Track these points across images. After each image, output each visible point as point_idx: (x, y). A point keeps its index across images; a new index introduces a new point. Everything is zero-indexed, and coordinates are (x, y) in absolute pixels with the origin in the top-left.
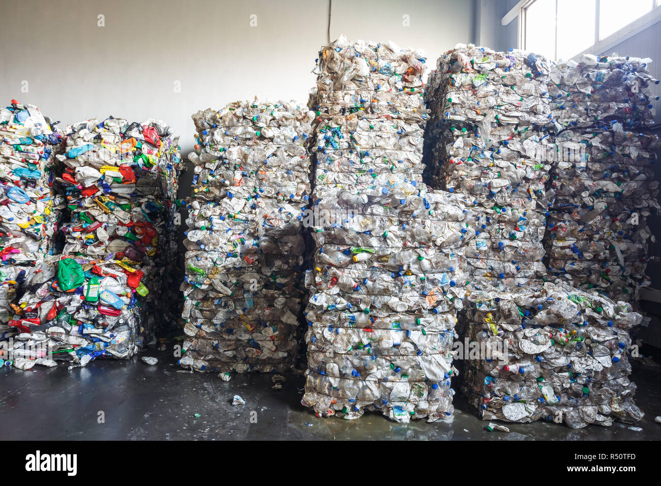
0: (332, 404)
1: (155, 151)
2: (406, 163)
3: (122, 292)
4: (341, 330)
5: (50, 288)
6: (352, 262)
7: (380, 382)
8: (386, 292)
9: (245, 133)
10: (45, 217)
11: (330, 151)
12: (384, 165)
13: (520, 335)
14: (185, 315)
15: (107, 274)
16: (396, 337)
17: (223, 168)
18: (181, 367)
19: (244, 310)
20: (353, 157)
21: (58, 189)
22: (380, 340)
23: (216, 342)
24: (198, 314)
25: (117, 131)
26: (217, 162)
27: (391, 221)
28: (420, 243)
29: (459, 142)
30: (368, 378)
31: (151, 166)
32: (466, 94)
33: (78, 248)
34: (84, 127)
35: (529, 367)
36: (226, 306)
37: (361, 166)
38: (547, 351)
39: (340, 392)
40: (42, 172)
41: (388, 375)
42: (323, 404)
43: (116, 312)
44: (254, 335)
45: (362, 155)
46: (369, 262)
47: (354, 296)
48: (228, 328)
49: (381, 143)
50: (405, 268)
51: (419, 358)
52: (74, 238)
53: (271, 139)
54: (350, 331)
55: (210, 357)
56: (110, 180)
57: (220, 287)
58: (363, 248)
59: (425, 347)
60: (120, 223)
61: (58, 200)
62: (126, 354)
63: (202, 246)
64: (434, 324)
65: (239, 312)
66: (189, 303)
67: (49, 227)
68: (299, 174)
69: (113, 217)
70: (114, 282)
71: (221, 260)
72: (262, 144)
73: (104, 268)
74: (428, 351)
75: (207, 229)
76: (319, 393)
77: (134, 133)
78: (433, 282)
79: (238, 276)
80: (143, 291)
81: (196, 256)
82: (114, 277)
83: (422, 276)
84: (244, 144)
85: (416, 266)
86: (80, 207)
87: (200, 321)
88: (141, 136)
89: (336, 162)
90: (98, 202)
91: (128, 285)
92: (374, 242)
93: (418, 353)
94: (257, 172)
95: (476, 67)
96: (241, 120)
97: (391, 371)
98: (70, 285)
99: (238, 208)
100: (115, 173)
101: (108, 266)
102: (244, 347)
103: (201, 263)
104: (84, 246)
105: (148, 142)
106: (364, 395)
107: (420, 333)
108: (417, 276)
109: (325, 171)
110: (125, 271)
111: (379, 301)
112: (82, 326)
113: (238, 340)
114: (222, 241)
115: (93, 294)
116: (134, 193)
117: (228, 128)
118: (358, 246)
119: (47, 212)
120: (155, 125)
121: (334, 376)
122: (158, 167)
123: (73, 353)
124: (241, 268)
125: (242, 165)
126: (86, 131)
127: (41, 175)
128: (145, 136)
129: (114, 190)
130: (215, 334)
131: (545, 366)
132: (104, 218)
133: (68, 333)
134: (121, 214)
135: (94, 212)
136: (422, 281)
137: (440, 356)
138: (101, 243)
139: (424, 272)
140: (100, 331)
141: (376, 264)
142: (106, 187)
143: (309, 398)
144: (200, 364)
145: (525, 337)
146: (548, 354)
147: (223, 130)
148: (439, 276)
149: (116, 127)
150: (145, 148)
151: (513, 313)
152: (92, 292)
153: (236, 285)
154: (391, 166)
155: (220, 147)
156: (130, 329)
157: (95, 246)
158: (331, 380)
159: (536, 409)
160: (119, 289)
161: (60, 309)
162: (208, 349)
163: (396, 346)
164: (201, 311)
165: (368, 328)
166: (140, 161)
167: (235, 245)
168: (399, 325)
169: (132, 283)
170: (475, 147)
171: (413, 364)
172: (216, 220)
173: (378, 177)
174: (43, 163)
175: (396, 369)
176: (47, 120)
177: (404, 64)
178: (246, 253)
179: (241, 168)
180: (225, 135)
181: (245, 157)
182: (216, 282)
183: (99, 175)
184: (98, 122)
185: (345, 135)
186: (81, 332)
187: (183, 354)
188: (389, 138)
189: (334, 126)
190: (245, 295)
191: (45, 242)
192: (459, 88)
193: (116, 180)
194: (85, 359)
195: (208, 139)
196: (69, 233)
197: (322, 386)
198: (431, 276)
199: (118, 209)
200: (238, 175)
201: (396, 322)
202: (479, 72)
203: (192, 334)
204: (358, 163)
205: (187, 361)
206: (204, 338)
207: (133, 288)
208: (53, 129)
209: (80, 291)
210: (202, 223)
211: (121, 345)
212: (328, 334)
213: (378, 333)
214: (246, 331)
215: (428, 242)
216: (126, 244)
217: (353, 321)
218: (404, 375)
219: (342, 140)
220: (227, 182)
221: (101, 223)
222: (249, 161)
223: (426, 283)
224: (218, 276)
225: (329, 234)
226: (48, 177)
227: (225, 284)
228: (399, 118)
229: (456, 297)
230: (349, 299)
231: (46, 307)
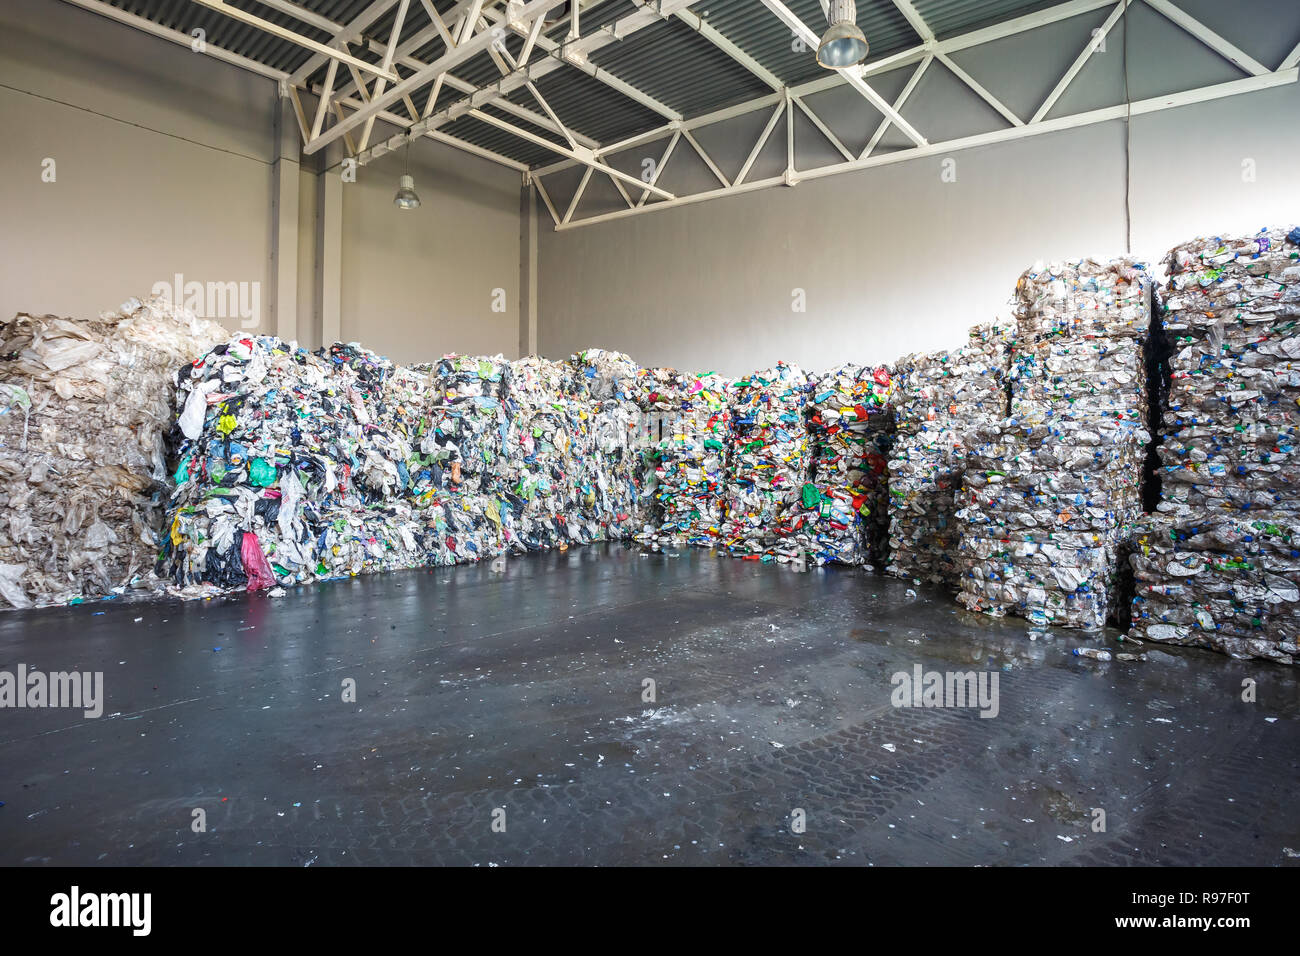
0: (979, 602)
1: (885, 390)
2: (1112, 384)
3: (848, 511)
4: (982, 540)
5: (799, 506)
6: (988, 483)
7: (1019, 586)
8: (1016, 509)
9: (936, 374)
10: (802, 453)
11: (1024, 380)
12: (1082, 389)
13: (1169, 558)
14: (891, 530)
15: (837, 496)
16: (1029, 548)
17: (919, 405)
18: (887, 573)
19: (937, 529)
20: (1047, 384)
21: (811, 429)
22: (1013, 551)
23: (914, 555)
24: (900, 530)
25: (852, 377)
26: (913, 402)
27: (1021, 448)
28: (1048, 467)
29: (1186, 353)
30: (1007, 582)
31: (881, 404)
32: (1193, 297)
33: (826, 477)
34: (827, 376)
35: (1178, 589)
36: (922, 524)
37: (1055, 392)
38: (1199, 575)
39: (984, 592)
40: (800, 416)
41: (1024, 581)
42: (972, 602)
43: (843, 527)
44: (947, 551)
45: (1057, 381)
46: (1004, 482)
47: (992, 512)
48: (923, 544)
49: (1079, 366)
50: (1036, 488)
51: (1053, 570)
52: (823, 469)
53: (960, 376)
54: (991, 541)
55: (910, 567)
56: (848, 420)
57: (916, 508)
58: (997, 471)
59: (1058, 559)
60: (856, 456)
61: (812, 439)
62: (851, 561)
63: (901, 474)
64: (1068, 540)
65: (933, 530)
66: (894, 521)
67: (805, 460)
68: (990, 405)
69: (850, 450)
70: (842, 503)
71: (917, 485)
72: (952, 382)
73: (835, 492)
74: (1062, 563)
75: (905, 458)
76: (970, 593)
77: (867, 377)
78: (1066, 501)
79: (932, 499)
80: (865, 511)
81: (897, 482)
82: (843, 499)
83: (1054, 495)
84: (936, 384)
85: (1046, 487)
86: (827, 443)
87: (902, 536)
88: (872, 379)
89: (1030, 391)
90: (839, 439)
91: (852, 506)
92: (1007, 467)
93: (1052, 564)
94: (947, 407)
95: (1205, 262)
96: (933, 362)
97: (1026, 578)
98: (810, 504)
99: (931, 440)
100: (851, 413)
101: (838, 490)
102: (939, 561)
103: (900, 487)
104: (830, 475)
105: (879, 383)
106: (1003, 596)
107: (1054, 547)
108: (1049, 496)
109: (1021, 400)
110: (852, 495)
111: (1012, 517)
112: (819, 535)
113: (933, 554)
114: (917, 469)
115: (826, 511)
116: (867, 429)
117: (923, 370)
118: (993, 469)
119: (803, 449)
120: (884, 366)
121: (979, 578)
122: (888, 404)
123: (814, 556)
124: (935, 492)
125: (935, 402)
126: (828, 379)
127: (799, 419)
128: (876, 378)
129: (851, 428)
130: (914, 548)
131: (1198, 591)
132: (843, 452)
133: (810, 540)
134: (856, 448)
135: (835, 447)
136: (1054, 500)
137: (1076, 570)
138: (841, 473)
139: (1056, 492)
140: (832, 540)
141: (1009, 485)
142: (845, 426)
143: (962, 596)
144: (903, 572)
145: (1175, 560)
146: (1199, 578)
147: (918, 373)
148: (1072, 497)
149: (851, 373)
150: (876, 388)
151: (1164, 536)
152: (826, 510)
153: (931, 506)
154: (1091, 389)
155: (914, 388)
156: (855, 541)
157: (838, 476)
158: (977, 581)
159: (1190, 633)
160: (846, 509)
161: (805, 522)
162: (909, 560)
163: (1030, 556)
164: (903, 528)
165: (1005, 540)
166: (871, 401)
167: (929, 473)
168: (1033, 539)
169: (856, 504)
170: (1208, 357)
171: (1048, 573)
172: (911, 451)
173: (1076, 402)
174: (799, 410)
175: (1031, 578)
176: (803, 372)
177: (1113, 275)
178: (940, 479)
179: (934, 405)
180: (920, 377)
181: (936, 395)
182: (913, 503)
183: (838, 416)
184: (838, 370)
185: (1038, 363)
186: (818, 540)
187: (890, 563)
188: (1088, 360)
189: (1026, 354)
190: (939, 516)
191: (803, 473)
192: (1182, 292)
193: (852, 419)
194: (821, 561)
195: (906, 382)
196: (818, 465)
197: (971, 586)
198: (1063, 496)
199: (854, 443)
200: (931, 411)
201: (1030, 535)
202: (1211, 267)
203: (896, 547)
204: (1052, 389)
205: (893, 569)
206: (905, 550)
207: (857, 509)
208: (808, 380)
209: (817, 509)
210: (901, 454)
211: (847, 553)
212: (973, 543)
213: (1014, 544)
214: (940, 547)
215: (1054, 466)
216: (861, 473)
217: (992, 532)
218: (1040, 583)
219: (1035, 368)
220: (922, 418)
221: (841, 456)
222: (940, 397)
223: (1059, 503)
224: (915, 499)
225: (969, 461)
226: (804, 419)
227: (922, 506)
228: (1105, 336)
229: (1092, 517)
230: (988, 514)
231: (796, 520)
